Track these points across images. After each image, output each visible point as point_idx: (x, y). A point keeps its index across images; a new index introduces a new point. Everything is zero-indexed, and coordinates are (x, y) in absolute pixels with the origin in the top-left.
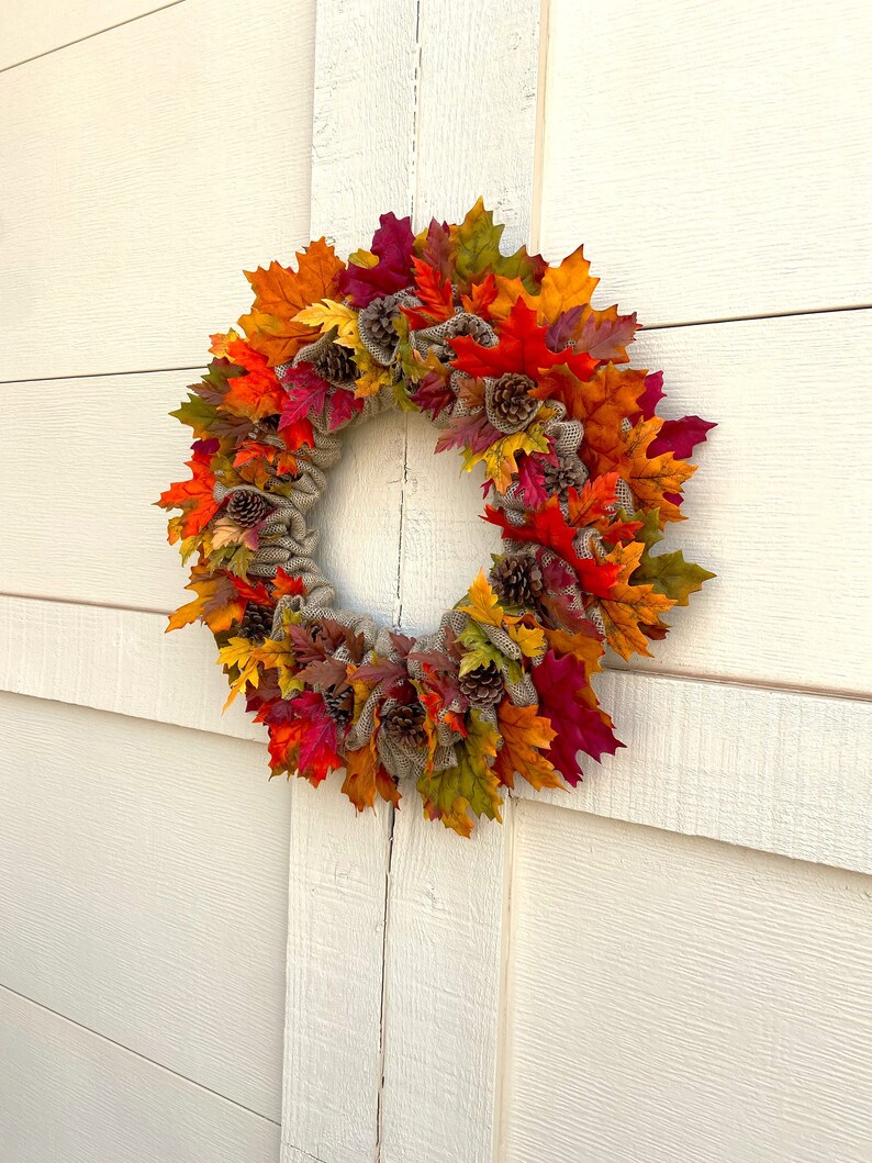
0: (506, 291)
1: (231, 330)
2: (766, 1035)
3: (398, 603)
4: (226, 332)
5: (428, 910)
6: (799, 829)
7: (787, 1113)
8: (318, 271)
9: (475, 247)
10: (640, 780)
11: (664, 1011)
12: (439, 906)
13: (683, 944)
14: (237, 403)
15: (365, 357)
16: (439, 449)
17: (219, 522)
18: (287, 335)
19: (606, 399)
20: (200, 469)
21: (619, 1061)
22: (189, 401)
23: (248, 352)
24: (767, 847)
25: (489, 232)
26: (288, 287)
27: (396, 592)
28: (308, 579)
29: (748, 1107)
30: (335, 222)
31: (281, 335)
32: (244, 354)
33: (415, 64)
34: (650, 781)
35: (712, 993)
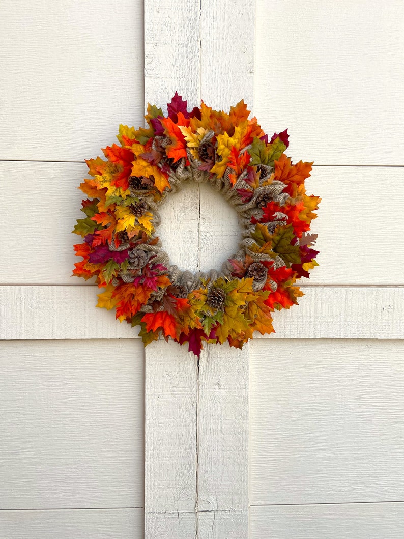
2: (339, 398)
3: (198, 269)
5: (217, 390)
6: (352, 329)
7: (347, 421)
10: (301, 323)
11: (306, 400)
12: (222, 387)
13: (312, 376)
21: (291, 423)
24: (342, 337)
27: (197, 265)
29: (335, 423)
33: (199, 46)
34: (304, 323)
35: (322, 390)
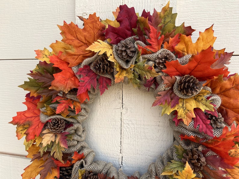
0: (184, 41)
1: (45, 49)
3: (121, 155)
4: (43, 49)
8: (92, 27)
9: (164, 22)
14: (58, 85)
15: (118, 65)
16: (154, 104)
17: (45, 132)
18: (79, 54)
19: (232, 88)
20: (31, 105)
22: (29, 81)
23: (59, 60)
25: (170, 16)
26: (79, 33)
27: (120, 151)
28: (85, 152)
30: (87, 7)
31: (76, 54)
32: (57, 61)
